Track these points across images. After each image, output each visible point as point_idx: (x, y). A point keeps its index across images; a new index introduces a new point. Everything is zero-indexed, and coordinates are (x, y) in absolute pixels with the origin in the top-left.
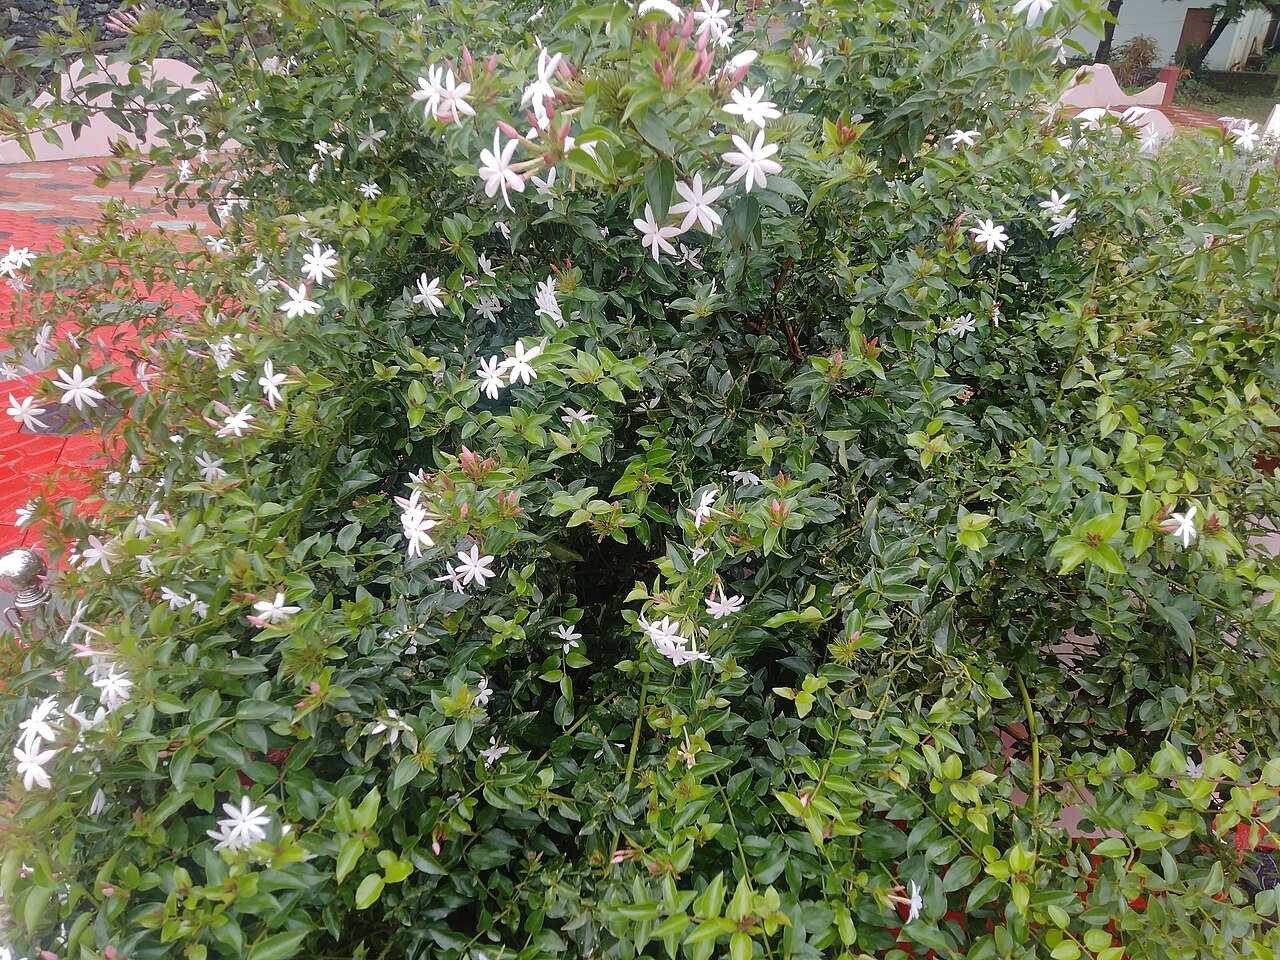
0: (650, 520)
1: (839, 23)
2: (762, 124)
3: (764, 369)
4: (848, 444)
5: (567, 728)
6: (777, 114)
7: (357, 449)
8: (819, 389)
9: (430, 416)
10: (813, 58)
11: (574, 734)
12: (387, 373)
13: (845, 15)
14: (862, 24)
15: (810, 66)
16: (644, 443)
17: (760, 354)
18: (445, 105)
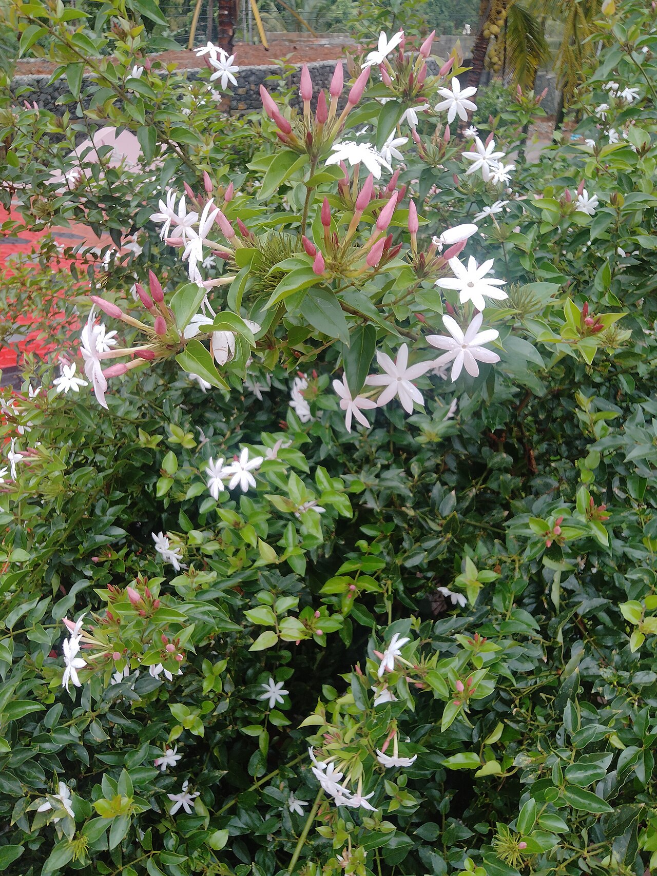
0: (354, 621)
1: (616, 173)
2: (480, 305)
3: (493, 485)
4: (564, 576)
5: (259, 779)
6: (502, 295)
7: (113, 503)
8: (535, 544)
9: (179, 484)
10: (586, 203)
11: (263, 786)
12: (148, 442)
13: (623, 167)
14: (640, 177)
15: (581, 212)
16: (362, 544)
17: (491, 470)
18: (176, 231)
